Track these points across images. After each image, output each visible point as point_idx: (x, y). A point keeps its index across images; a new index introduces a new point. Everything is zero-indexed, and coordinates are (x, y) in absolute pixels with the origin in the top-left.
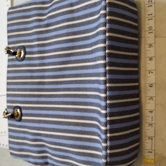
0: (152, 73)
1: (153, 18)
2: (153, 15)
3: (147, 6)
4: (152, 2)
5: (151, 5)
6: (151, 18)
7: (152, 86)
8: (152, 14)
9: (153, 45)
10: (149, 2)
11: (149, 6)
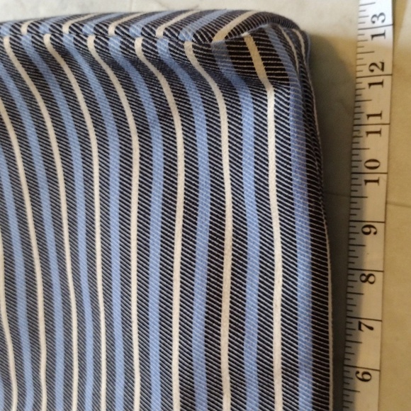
0: (371, 328)
1: (385, 129)
2: (385, 118)
3: (365, 82)
4: (383, 69)
5: (379, 80)
6: (377, 128)
7: (366, 377)
8: (380, 115)
9: (380, 227)
10: (373, 67)
11: (370, 84)
